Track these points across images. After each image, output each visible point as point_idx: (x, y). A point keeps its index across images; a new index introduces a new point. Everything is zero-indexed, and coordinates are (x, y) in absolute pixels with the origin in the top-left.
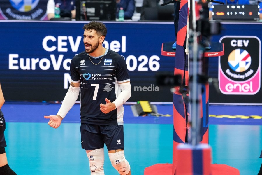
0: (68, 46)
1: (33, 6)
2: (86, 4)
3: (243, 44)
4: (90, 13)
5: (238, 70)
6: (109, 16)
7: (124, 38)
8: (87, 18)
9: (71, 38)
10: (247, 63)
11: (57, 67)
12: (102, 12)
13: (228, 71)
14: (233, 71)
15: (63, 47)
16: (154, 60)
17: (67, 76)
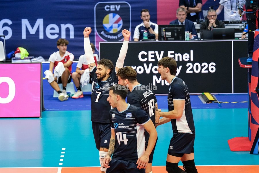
0: (155, 58)
1: (119, 29)
2: (165, 29)
4: (168, 35)
6: (180, 37)
7: (192, 52)
8: (166, 39)
9: (157, 53)
11: (148, 72)
12: (176, 34)
15: (152, 58)
16: (212, 65)
17: (155, 77)
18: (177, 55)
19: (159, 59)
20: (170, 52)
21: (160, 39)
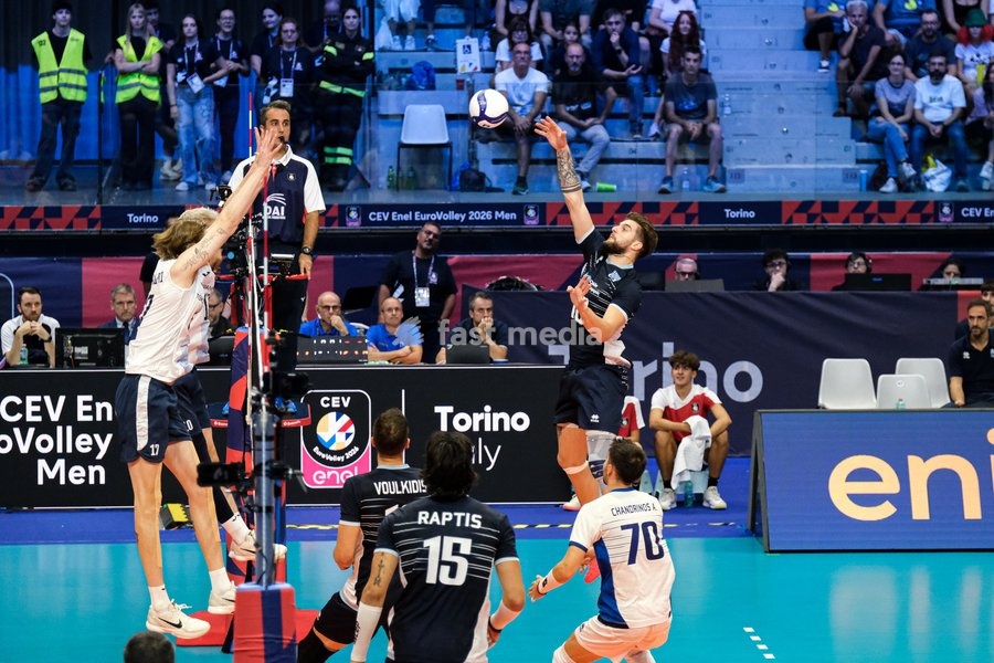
0: (44, 412)
2: (72, 340)
3: (341, 403)
4: (80, 354)
5: (333, 448)
6: (112, 359)
8: (77, 364)
9: (48, 399)
10: (348, 435)
11: (24, 449)
12: (100, 353)
13: (316, 449)
14: (324, 450)
15: (34, 414)
17: (42, 464)
18: (99, 406)
19: (55, 416)
20: (81, 399)
21: (59, 364)
